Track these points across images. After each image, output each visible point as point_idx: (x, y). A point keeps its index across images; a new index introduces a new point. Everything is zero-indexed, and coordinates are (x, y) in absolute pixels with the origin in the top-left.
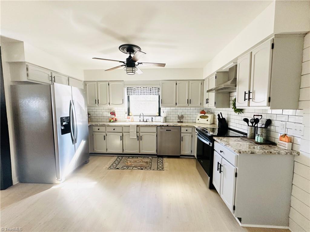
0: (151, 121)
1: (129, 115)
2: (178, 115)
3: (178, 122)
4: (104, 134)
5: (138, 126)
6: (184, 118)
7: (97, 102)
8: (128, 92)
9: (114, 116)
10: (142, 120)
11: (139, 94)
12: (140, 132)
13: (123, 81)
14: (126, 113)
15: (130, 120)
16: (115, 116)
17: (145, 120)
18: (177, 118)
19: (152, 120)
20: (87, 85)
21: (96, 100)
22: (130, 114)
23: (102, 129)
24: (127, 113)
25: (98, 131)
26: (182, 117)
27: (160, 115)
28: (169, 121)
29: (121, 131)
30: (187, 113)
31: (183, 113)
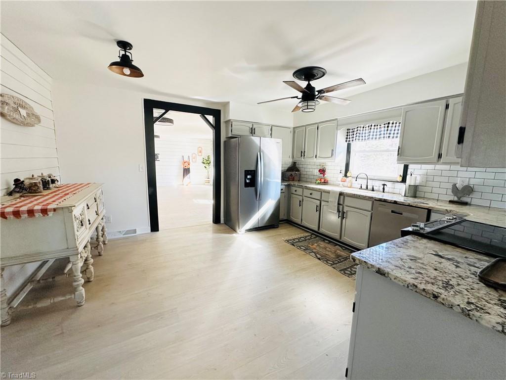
0: (382, 190)
1: (346, 176)
2: (455, 186)
3: (451, 202)
4: (301, 198)
5: (341, 194)
6: (474, 195)
7: (303, 154)
8: (348, 137)
9: (322, 175)
10: (364, 187)
11: (365, 139)
12: (344, 205)
13: (336, 119)
14: (341, 172)
15: (345, 184)
16: (324, 176)
17: (370, 187)
18: (450, 192)
19: (384, 189)
20: (296, 132)
21: (302, 152)
22: (348, 174)
23: (300, 191)
24: (343, 172)
25: (295, 193)
26: (469, 190)
27: (404, 180)
28: (427, 195)
29: (319, 198)
30: (487, 182)
31: (473, 182)
